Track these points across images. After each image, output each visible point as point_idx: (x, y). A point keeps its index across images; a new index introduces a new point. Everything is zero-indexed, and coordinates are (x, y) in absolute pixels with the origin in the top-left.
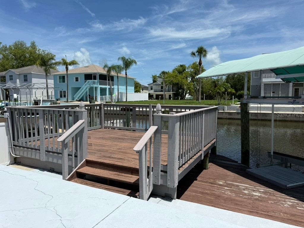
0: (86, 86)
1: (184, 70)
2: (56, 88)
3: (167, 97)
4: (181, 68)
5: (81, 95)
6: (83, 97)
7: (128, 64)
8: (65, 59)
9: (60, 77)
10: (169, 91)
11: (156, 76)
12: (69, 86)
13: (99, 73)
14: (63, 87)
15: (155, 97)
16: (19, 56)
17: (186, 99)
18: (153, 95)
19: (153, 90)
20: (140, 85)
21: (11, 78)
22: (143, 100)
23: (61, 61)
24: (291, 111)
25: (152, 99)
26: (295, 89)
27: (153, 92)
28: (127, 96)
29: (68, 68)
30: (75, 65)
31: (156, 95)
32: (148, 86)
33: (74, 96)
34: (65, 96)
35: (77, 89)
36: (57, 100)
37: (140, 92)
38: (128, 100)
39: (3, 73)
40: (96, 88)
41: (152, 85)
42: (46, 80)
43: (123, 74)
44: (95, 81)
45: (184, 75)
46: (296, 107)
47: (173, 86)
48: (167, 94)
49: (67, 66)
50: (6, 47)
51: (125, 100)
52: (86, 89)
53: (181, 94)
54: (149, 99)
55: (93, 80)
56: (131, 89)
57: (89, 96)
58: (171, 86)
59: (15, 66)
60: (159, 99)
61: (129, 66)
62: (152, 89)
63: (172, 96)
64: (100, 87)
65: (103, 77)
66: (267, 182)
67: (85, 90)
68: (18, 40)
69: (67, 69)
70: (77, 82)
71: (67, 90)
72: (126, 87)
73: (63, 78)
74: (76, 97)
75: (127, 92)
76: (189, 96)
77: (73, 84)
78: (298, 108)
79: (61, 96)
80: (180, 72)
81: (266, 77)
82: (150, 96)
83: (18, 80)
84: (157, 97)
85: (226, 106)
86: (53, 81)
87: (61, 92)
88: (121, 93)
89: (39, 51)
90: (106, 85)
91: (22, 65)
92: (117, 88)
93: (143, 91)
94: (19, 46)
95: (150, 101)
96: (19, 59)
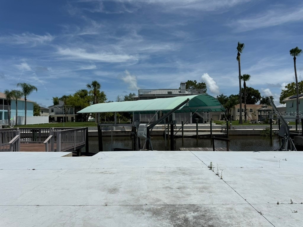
1: (86, 94)
3: (70, 119)
4: (83, 93)
7: (27, 89)
10: (72, 113)
11: (57, 98)
15: (56, 119)
17: (88, 120)
18: (54, 118)
19: (54, 112)
20: (40, 107)
22: (44, 123)
25: (52, 122)
27: (54, 115)
28: (26, 120)
31: (57, 117)
32: (48, 108)
37: (40, 115)
38: (27, 124)
41: (53, 108)
43: (22, 98)
45: (86, 99)
47: (75, 109)
48: (69, 116)
51: (24, 124)
53: (84, 117)
54: (49, 122)
56: (30, 112)
58: (74, 109)
60: (60, 122)
61: (29, 92)
62: (52, 111)
63: (74, 118)
72: (26, 111)
75: (26, 115)
76: (92, 118)
80: (82, 96)
82: (51, 119)
84: (59, 119)
85: (114, 127)
88: (19, 116)
90: (2, 109)
92: (16, 112)
93: (42, 113)
95: (51, 124)
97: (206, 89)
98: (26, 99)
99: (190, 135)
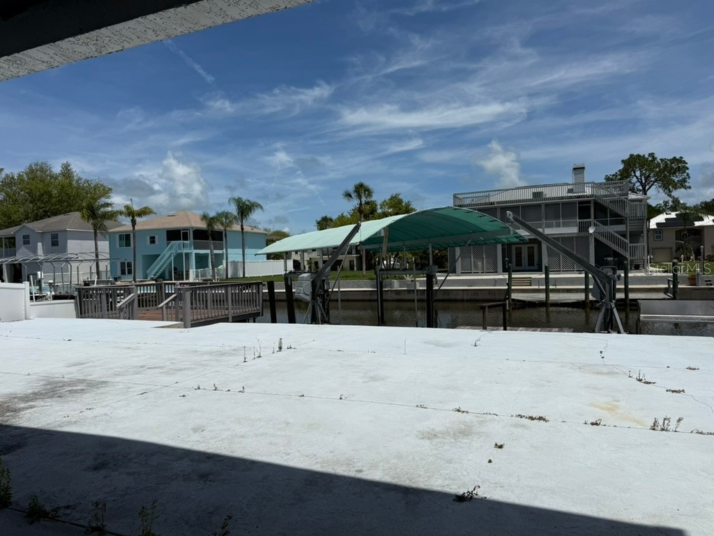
0: (168, 252)
2: (113, 259)
5: (160, 268)
6: (163, 273)
7: (245, 209)
8: (131, 206)
9: (120, 236)
12: (137, 253)
13: (192, 228)
14: (127, 255)
16: (38, 194)
21: (26, 240)
23: (123, 209)
28: (244, 268)
29: (135, 221)
30: (148, 216)
33: (148, 272)
34: (130, 272)
35: (153, 258)
36: (116, 279)
38: (246, 276)
39: (11, 231)
40: (187, 255)
42: (94, 242)
43: (237, 227)
44: (185, 242)
49: (133, 217)
50: (13, 178)
51: (242, 276)
52: (168, 258)
55: (182, 242)
57: (175, 269)
59: (30, 215)
61: (248, 214)
64: (196, 254)
65: (200, 235)
67: (166, 260)
68: (36, 162)
69: (134, 223)
70: (153, 245)
71: (135, 261)
72: (243, 251)
73: (126, 239)
74: (150, 273)
75: (244, 260)
77: (145, 248)
78: (502, 279)
79: (123, 273)
83: (40, 245)
85: (395, 281)
86: (108, 242)
87: (123, 264)
88: (231, 262)
89: (77, 181)
91: (45, 211)
92: (225, 253)
94: (37, 174)
96: (38, 201)
97: (688, 175)
98: (242, 229)
99: (569, 301)
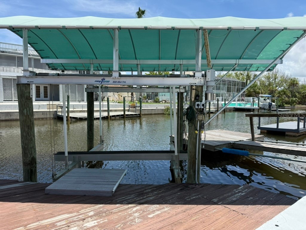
24: (37, 108)
26: (44, 87)
46: (41, 105)
66: (85, 195)
78: (43, 105)
81: (5, 70)
